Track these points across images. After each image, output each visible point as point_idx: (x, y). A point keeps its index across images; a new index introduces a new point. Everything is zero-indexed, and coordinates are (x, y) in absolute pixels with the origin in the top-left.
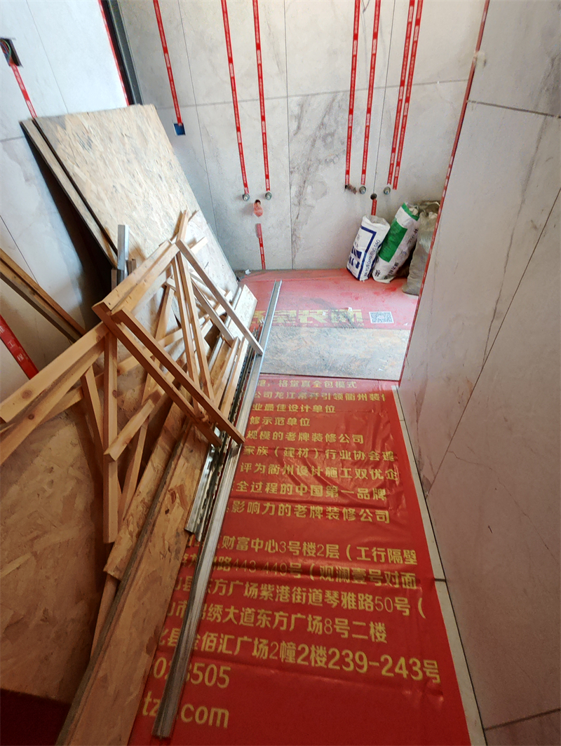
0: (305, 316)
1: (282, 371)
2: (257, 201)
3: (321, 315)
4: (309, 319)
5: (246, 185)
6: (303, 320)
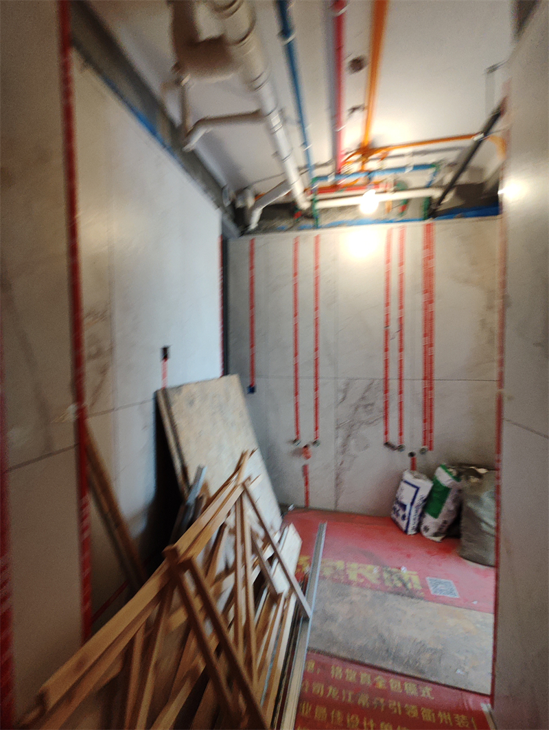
0: (355, 570)
1: (334, 650)
2: (306, 447)
3: (371, 572)
4: (360, 576)
5: (298, 433)
6: (353, 576)
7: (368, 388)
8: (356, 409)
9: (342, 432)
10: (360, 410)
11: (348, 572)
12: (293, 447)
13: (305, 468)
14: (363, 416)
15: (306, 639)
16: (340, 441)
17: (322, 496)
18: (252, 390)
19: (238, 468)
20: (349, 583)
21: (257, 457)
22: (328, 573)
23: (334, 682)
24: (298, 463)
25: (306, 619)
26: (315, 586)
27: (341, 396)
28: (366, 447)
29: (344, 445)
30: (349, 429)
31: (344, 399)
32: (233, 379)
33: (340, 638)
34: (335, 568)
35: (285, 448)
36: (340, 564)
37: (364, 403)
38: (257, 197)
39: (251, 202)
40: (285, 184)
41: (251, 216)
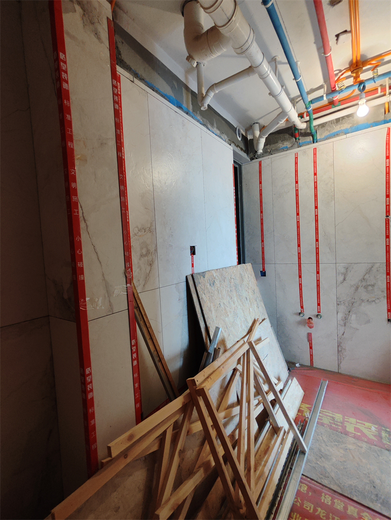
0: (351, 424)
1: (325, 482)
2: (310, 318)
3: (370, 429)
4: (356, 429)
5: (302, 307)
6: (350, 428)
7: (369, 271)
8: (357, 288)
9: (342, 308)
10: (361, 290)
11: (346, 424)
12: (299, 318)
13: (309, 336)
14: (364, 295)
15: (302, 467)
16: (340, 316)
17: (325, 359)
18: (263, 274)
19: (250, 331)
20: (347, 433)
21: (267, 323)
22: (326, 421)
23: (323, 506)
24: (304, 331)
25: (303, 452)
26: (313, 429)
27: (341, 278)
28: (368, 322)
29: (346, 319)
30: (350, 307)
31: (344, 279)
32: (248, 266)
33: (333, 475)
34: (333, 418)
35: (291, 319)
36: (339, 417)
37: (364, 284)
38: (262, 128)
39: (257, 133)
40: (283, 113)
41: (258, 143)
